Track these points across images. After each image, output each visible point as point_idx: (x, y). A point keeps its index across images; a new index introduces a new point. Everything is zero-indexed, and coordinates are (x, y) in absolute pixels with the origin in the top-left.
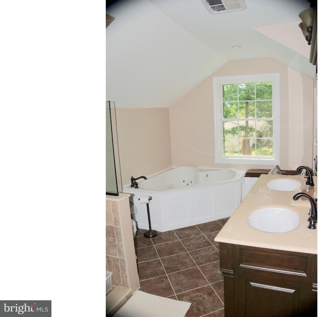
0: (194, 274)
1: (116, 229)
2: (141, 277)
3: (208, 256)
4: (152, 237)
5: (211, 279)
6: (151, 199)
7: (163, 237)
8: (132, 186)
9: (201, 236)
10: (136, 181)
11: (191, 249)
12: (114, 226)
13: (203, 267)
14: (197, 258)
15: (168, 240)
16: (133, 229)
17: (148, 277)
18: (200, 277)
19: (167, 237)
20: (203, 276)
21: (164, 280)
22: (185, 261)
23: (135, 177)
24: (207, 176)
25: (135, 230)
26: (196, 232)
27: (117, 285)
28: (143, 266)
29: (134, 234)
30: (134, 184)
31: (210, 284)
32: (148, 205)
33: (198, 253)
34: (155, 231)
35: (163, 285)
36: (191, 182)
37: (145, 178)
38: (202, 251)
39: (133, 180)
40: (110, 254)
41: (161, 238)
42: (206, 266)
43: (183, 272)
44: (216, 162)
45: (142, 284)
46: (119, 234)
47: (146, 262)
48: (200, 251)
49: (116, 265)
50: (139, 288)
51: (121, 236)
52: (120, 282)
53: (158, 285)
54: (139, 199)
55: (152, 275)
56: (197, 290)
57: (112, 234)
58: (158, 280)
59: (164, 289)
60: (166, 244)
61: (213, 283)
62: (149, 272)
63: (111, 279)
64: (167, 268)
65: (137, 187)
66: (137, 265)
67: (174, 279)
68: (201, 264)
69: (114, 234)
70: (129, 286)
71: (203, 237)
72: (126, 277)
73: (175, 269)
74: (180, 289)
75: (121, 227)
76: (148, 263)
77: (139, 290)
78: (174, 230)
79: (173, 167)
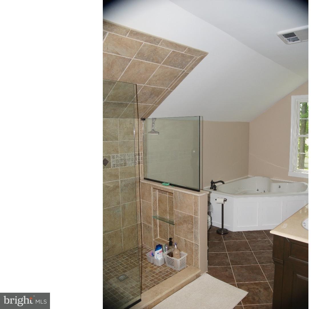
0: (254, 270)
1: (195, 218)
2: (209, 264)
3: (269, 258)
4: (223, 234)
5: (269, 277)
6: (226, 201)
7: (233, 236)
8: (211, 188)
9: (267, 240)
10: (215, 184)
11: (256, 249)
12: (194, 215)
13: (263, 266)
14: (260, 258)
15: (237, 239)
16: (208, 222)
17: (216, 265)
18: (259, 273)
19: (236, 237)
20: (263, 274)
21: (228, 269)
22: (249, 258)
23: (214, 181)
24: (280, 187)
25: (210, 224)
26: (262, 237)
27: (190, 265)
28: (212, 256)
29: (208, 227)
30: (213, 187)
31: (267, 281)
32: (223, 205)
33: (261, 254)
34: (227, 230)
35: (227, 273)
36: (265, 192)
37: (223, 183)
38: (266, 253)
39: (212, 183)
40: (188, 239)
41: (231, 237)
42: (266, 266)
43: (246, 267)
44: (289, 175)
45: (209, 269)
46: (196, 222)
47: (215, 253)
48: (263, 252)
49: (191, 248)
50: (207, 272)
51: (198, 225)
52: (193, 263)
53: (223, 273)
54: (216, 200)
55: (219, 264)
56: (255, 283)
57: (191, 222)
58: (223, 269)
59: (227, 277)
60: (235, 242)
61: (270, 280)
62: (217, 261)
63: (186, 258)
64: (231, 261)
65: (215, 190)
66: (208, 253)
67: (237, 271)
68: (263, 263)
69: (192, 222)
70: (199, 267)
71: (269, 241)
72: (198, 260)
73: (239, 263)
74: (241, 280)
75: (199, 217)
76: (217, 254)
77: (207, 273)
78: (243, 232)
79: (249, 176)
